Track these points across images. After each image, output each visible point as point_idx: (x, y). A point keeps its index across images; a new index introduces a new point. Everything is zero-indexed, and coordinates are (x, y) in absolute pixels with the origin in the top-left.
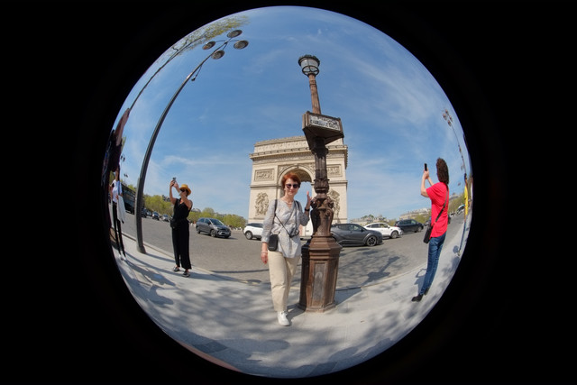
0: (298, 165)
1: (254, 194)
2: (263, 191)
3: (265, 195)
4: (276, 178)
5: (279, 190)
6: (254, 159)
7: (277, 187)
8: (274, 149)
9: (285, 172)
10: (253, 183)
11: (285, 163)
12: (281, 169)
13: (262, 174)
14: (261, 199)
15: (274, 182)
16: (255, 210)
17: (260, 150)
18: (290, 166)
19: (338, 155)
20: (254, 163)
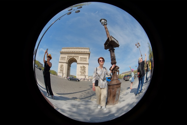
0: (73, 57)
1: (60, 64)
2: (62, 64)
3: (63, 65)
4: (66, 60)
5: (67, 64)
6: (61, 53)
7: (66, 63)
8: (67, 50)
9: (69, 58)
10: (60, 61)
11: (69, 55)
12: (68, 57)
13: (63, 58)
14: (62, 66)
15: (66, 61)
16: (60, 70)
17: (63, 50)
18: (71, 56)
19: (87, 55)
20: (61, 54)
